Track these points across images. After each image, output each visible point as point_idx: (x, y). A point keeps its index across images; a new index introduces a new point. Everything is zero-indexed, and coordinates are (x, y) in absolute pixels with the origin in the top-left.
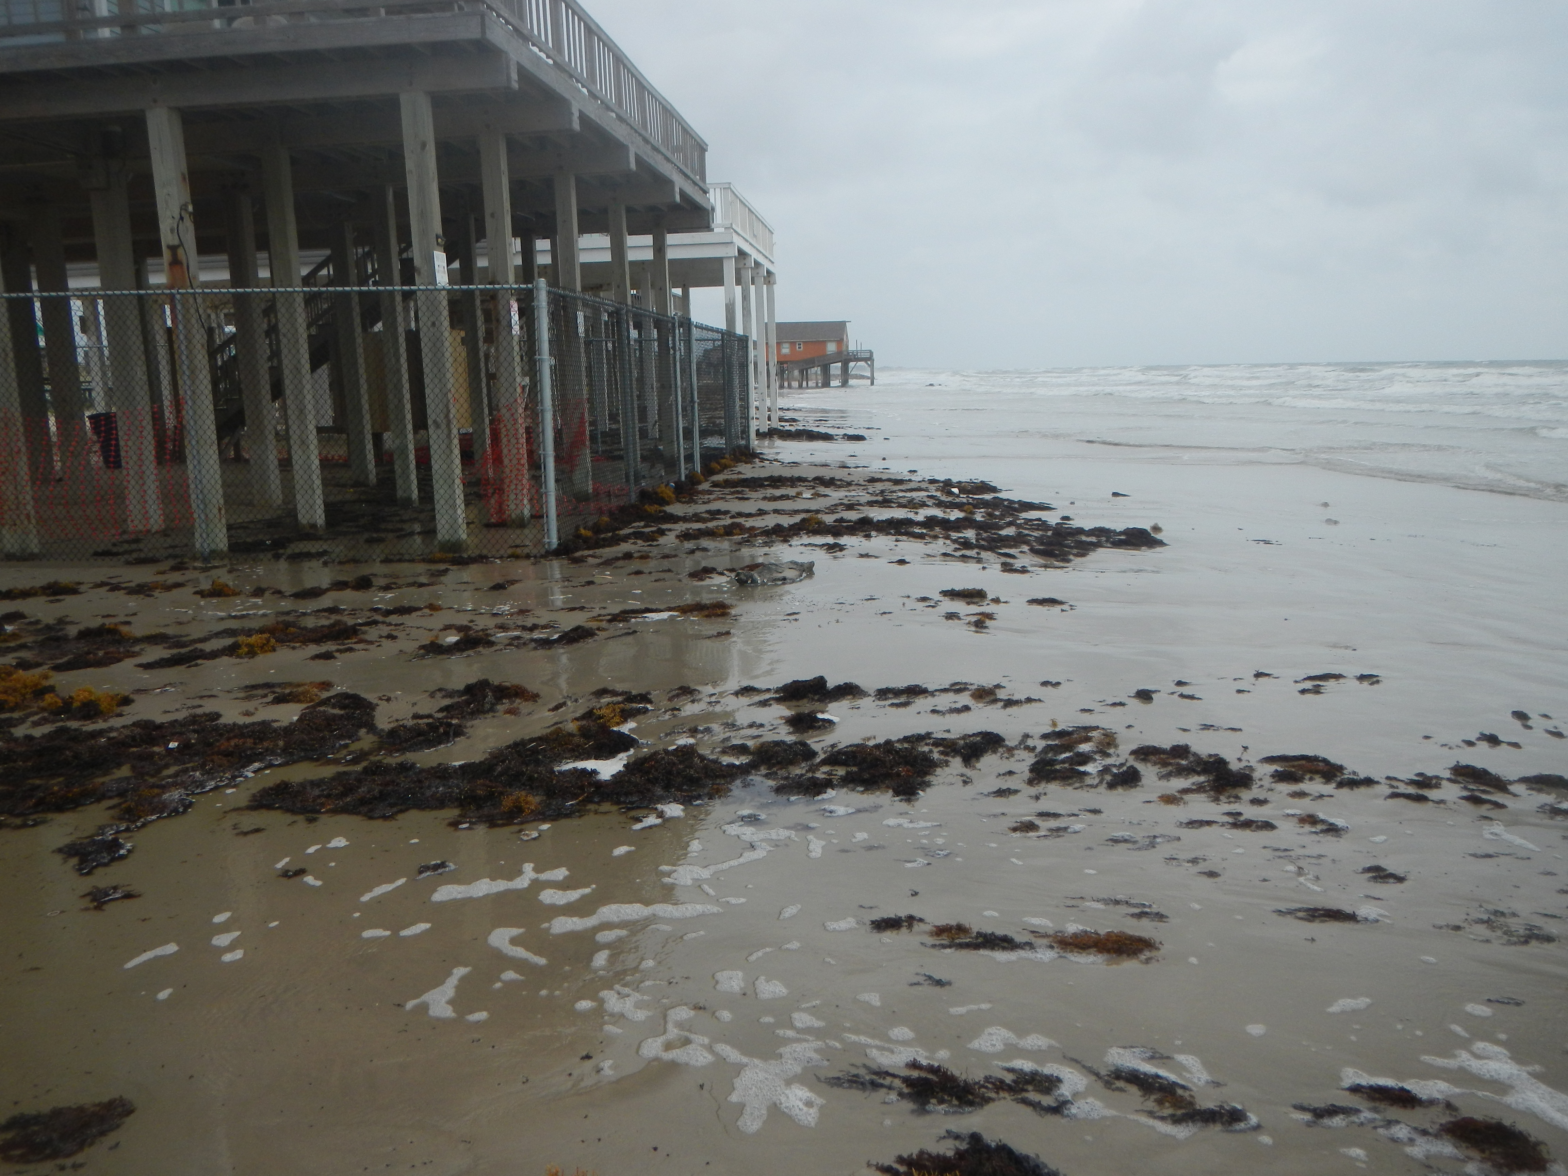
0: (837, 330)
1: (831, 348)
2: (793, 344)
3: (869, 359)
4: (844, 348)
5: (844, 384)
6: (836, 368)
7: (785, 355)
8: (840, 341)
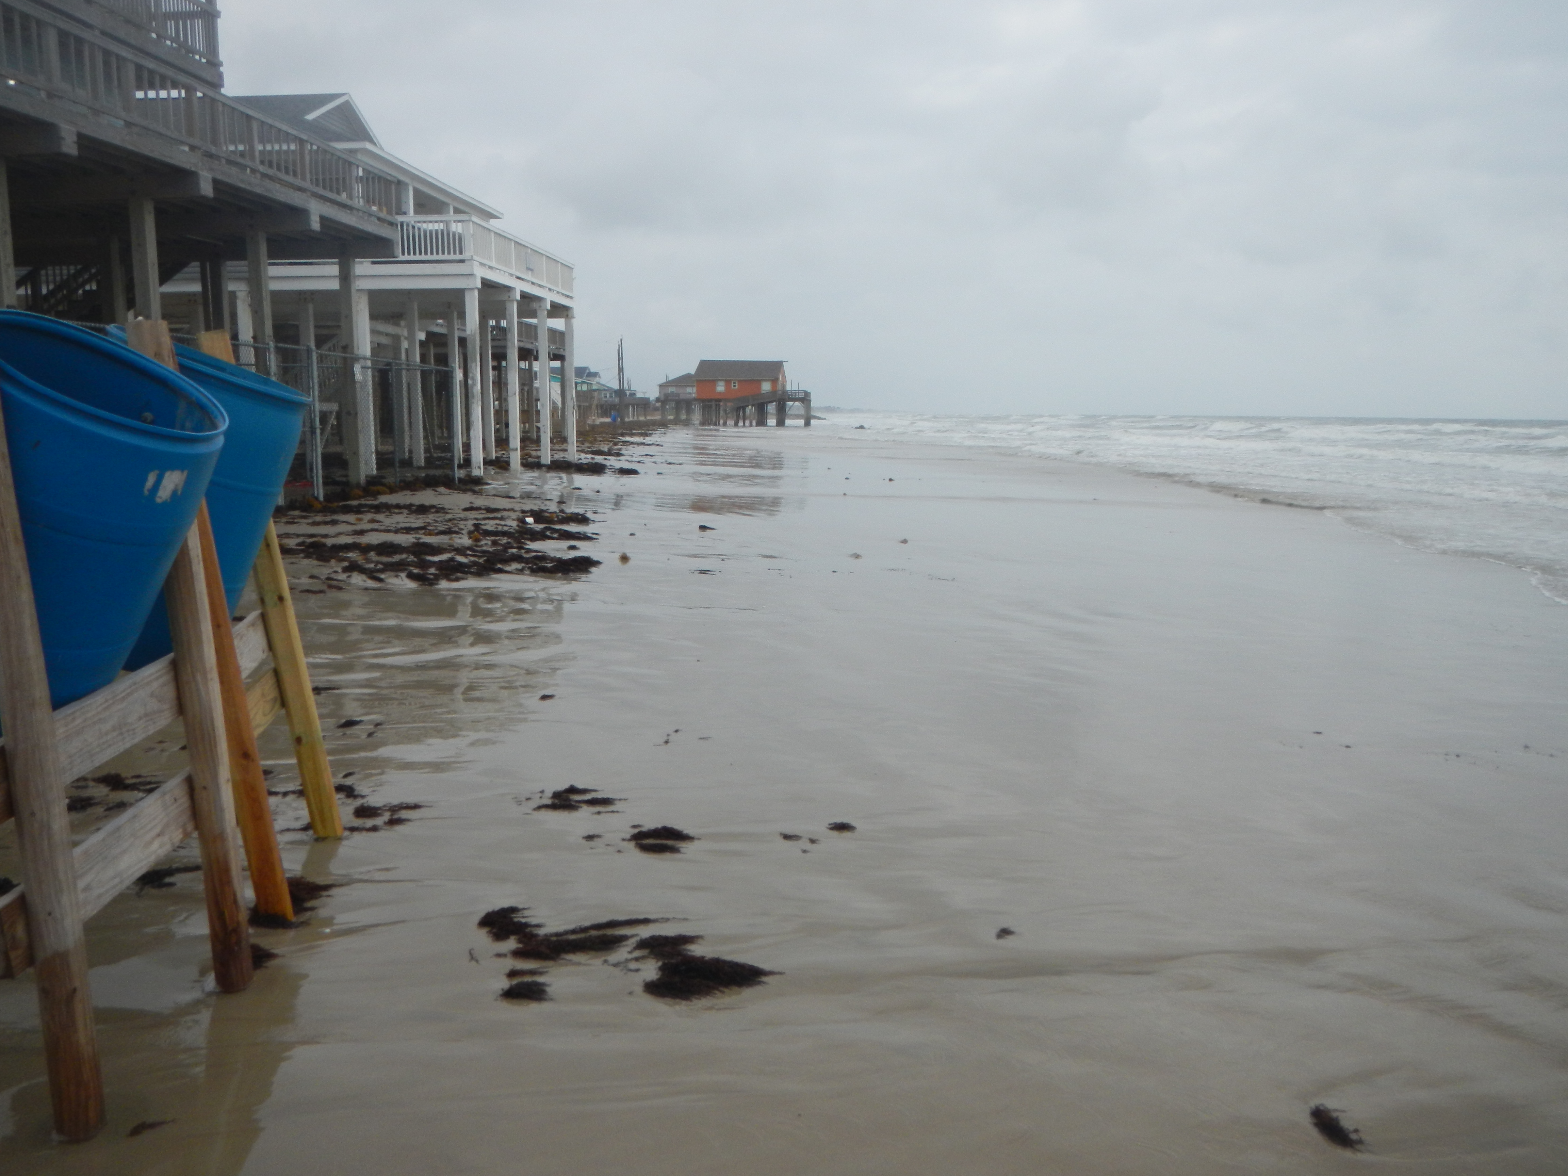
0: (774, 369)
1: (766, 387)
2: (728, 382)
3: (805, 399)
4: (779, 387)
5: (781, 423)
6: (772, 408)
7: (720, 393)
8: (775, 381)
